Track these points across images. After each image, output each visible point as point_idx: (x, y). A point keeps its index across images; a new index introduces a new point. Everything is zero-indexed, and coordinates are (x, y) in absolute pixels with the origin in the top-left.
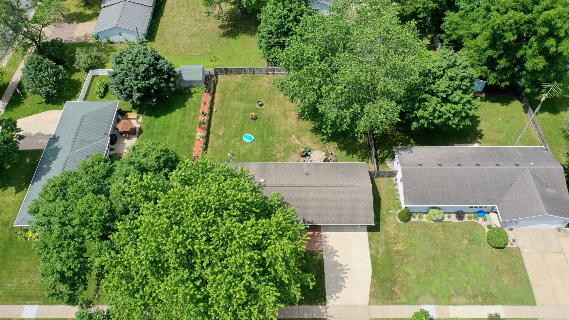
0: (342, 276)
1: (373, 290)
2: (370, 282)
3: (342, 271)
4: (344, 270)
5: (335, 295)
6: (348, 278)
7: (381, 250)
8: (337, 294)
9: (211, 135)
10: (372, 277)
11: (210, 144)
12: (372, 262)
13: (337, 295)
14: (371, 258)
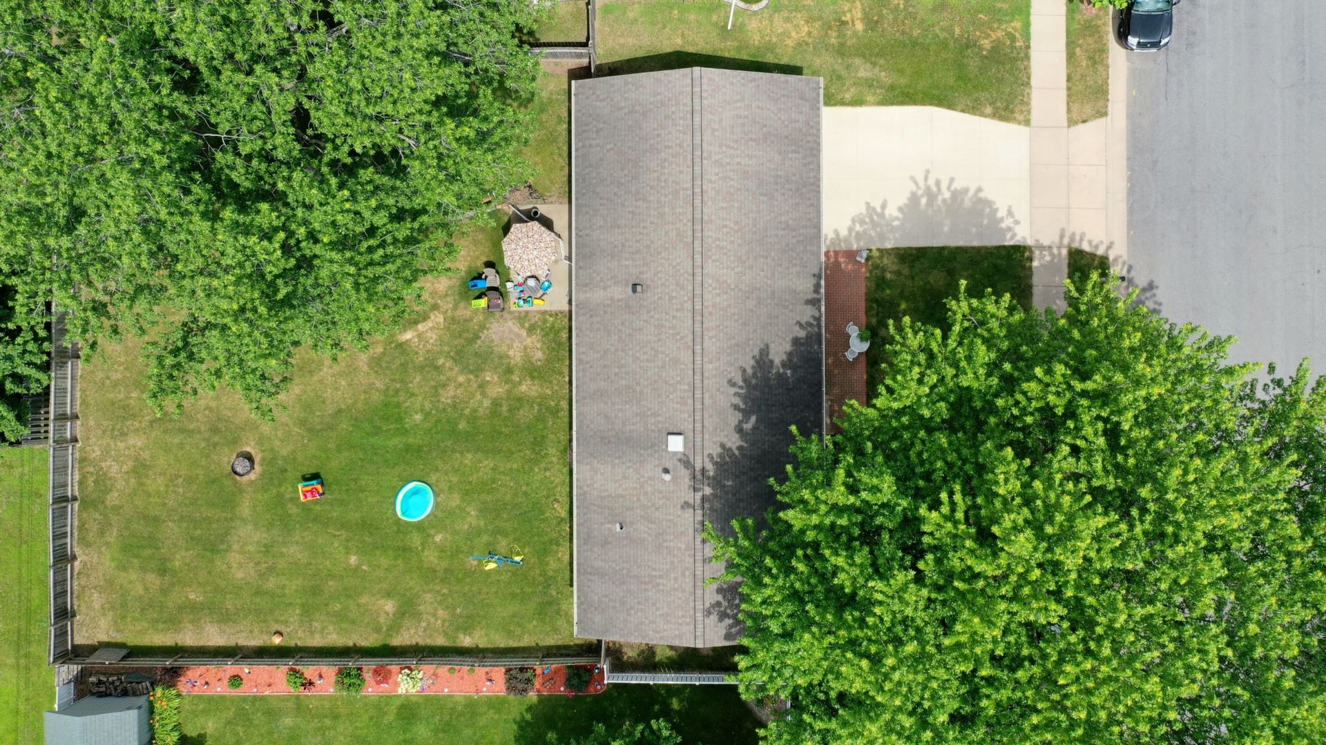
0: (947, 195)
1: (989, 110)
2: (966, 116)
3: (931, 197)
4: (928, 188)
5: (1002, 220)
6: (952, 180)
7: (864, 71)
8: (999, 215)
9: (396, 642)
10: (951, 106)
11: (440, 641)
12: (902, 103)
13: (1001, 213)
14: (892, 104)
